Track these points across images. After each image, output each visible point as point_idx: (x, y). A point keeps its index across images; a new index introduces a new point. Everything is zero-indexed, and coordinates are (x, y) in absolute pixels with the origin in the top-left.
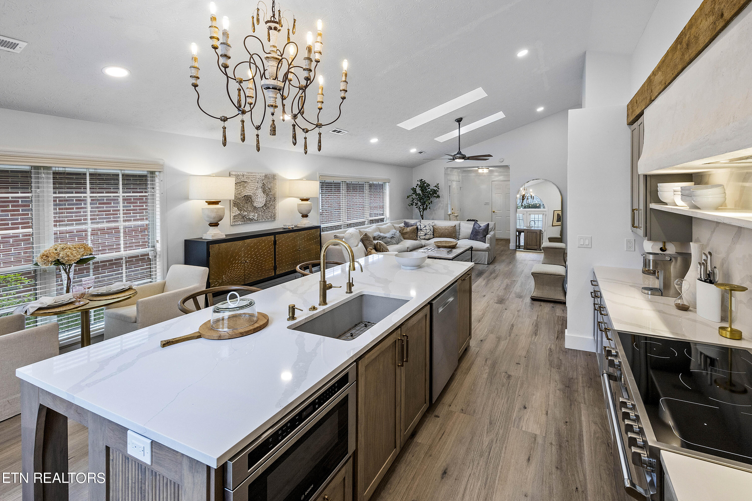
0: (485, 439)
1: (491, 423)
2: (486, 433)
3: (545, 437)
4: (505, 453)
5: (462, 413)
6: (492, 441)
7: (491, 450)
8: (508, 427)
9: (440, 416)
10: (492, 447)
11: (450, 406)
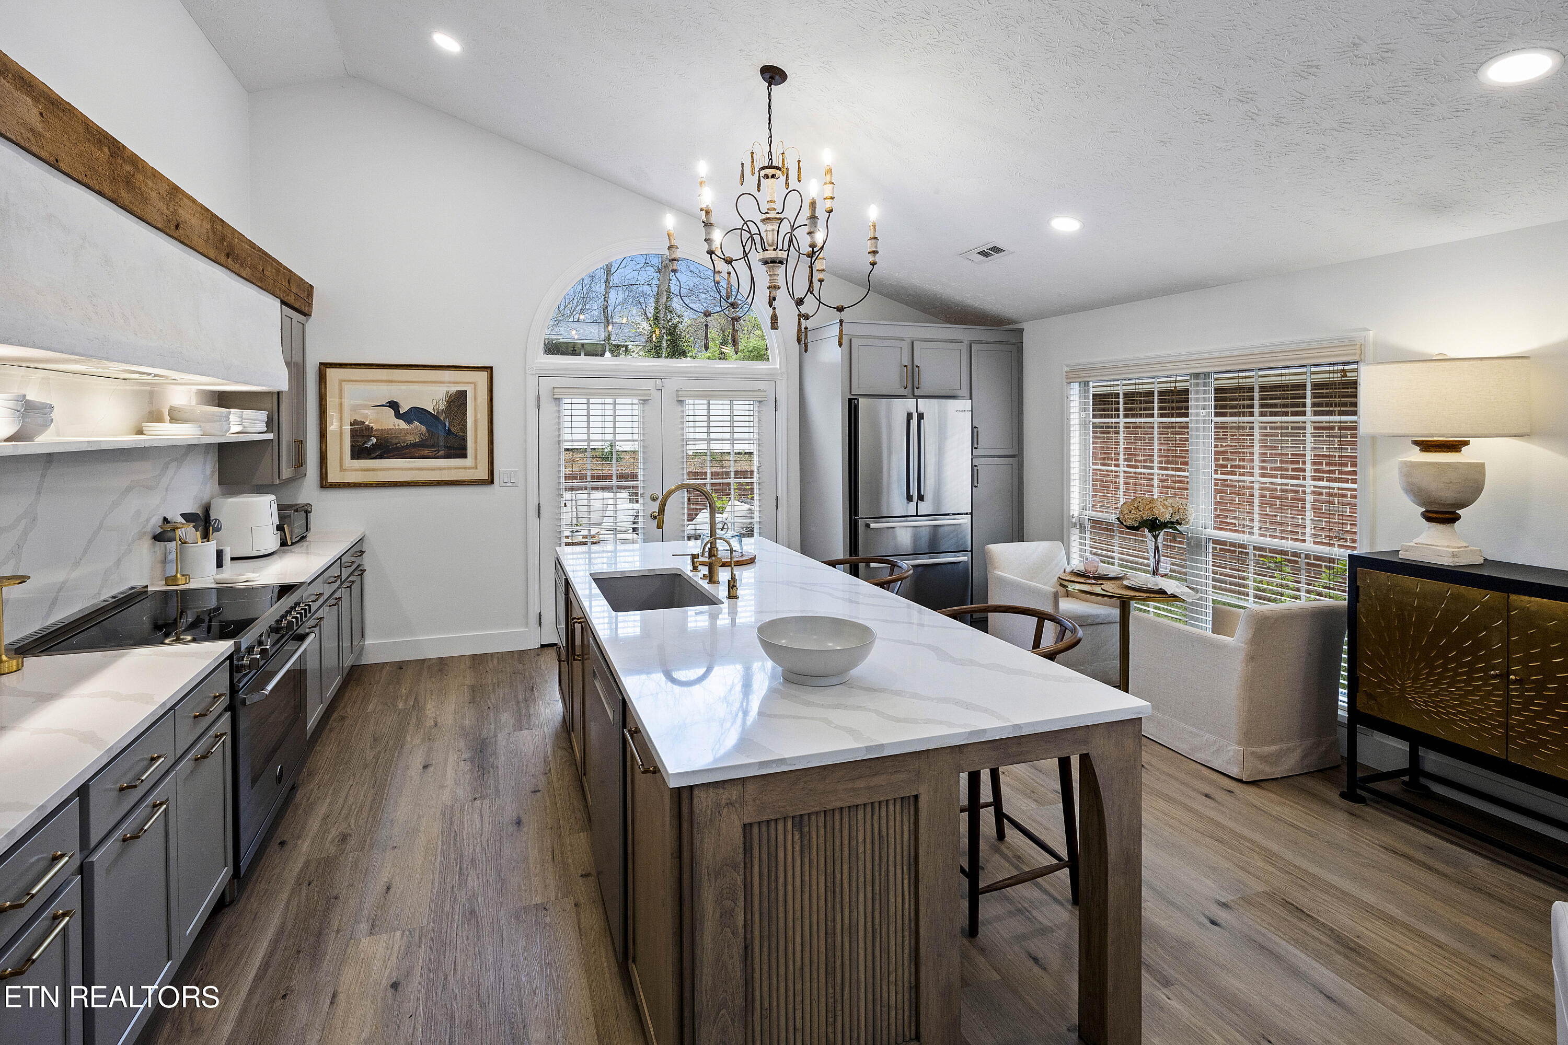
0: (476, 883)
1: (473, 912)
2: (478, 893)
3: (351, 939)
4: (433, 879)
5: (542, 904)
6: (460, 885)
7: (460, 873)
8: (435, 921)
9: (581, 880)
10: (459, 877)
11: (576, 905)
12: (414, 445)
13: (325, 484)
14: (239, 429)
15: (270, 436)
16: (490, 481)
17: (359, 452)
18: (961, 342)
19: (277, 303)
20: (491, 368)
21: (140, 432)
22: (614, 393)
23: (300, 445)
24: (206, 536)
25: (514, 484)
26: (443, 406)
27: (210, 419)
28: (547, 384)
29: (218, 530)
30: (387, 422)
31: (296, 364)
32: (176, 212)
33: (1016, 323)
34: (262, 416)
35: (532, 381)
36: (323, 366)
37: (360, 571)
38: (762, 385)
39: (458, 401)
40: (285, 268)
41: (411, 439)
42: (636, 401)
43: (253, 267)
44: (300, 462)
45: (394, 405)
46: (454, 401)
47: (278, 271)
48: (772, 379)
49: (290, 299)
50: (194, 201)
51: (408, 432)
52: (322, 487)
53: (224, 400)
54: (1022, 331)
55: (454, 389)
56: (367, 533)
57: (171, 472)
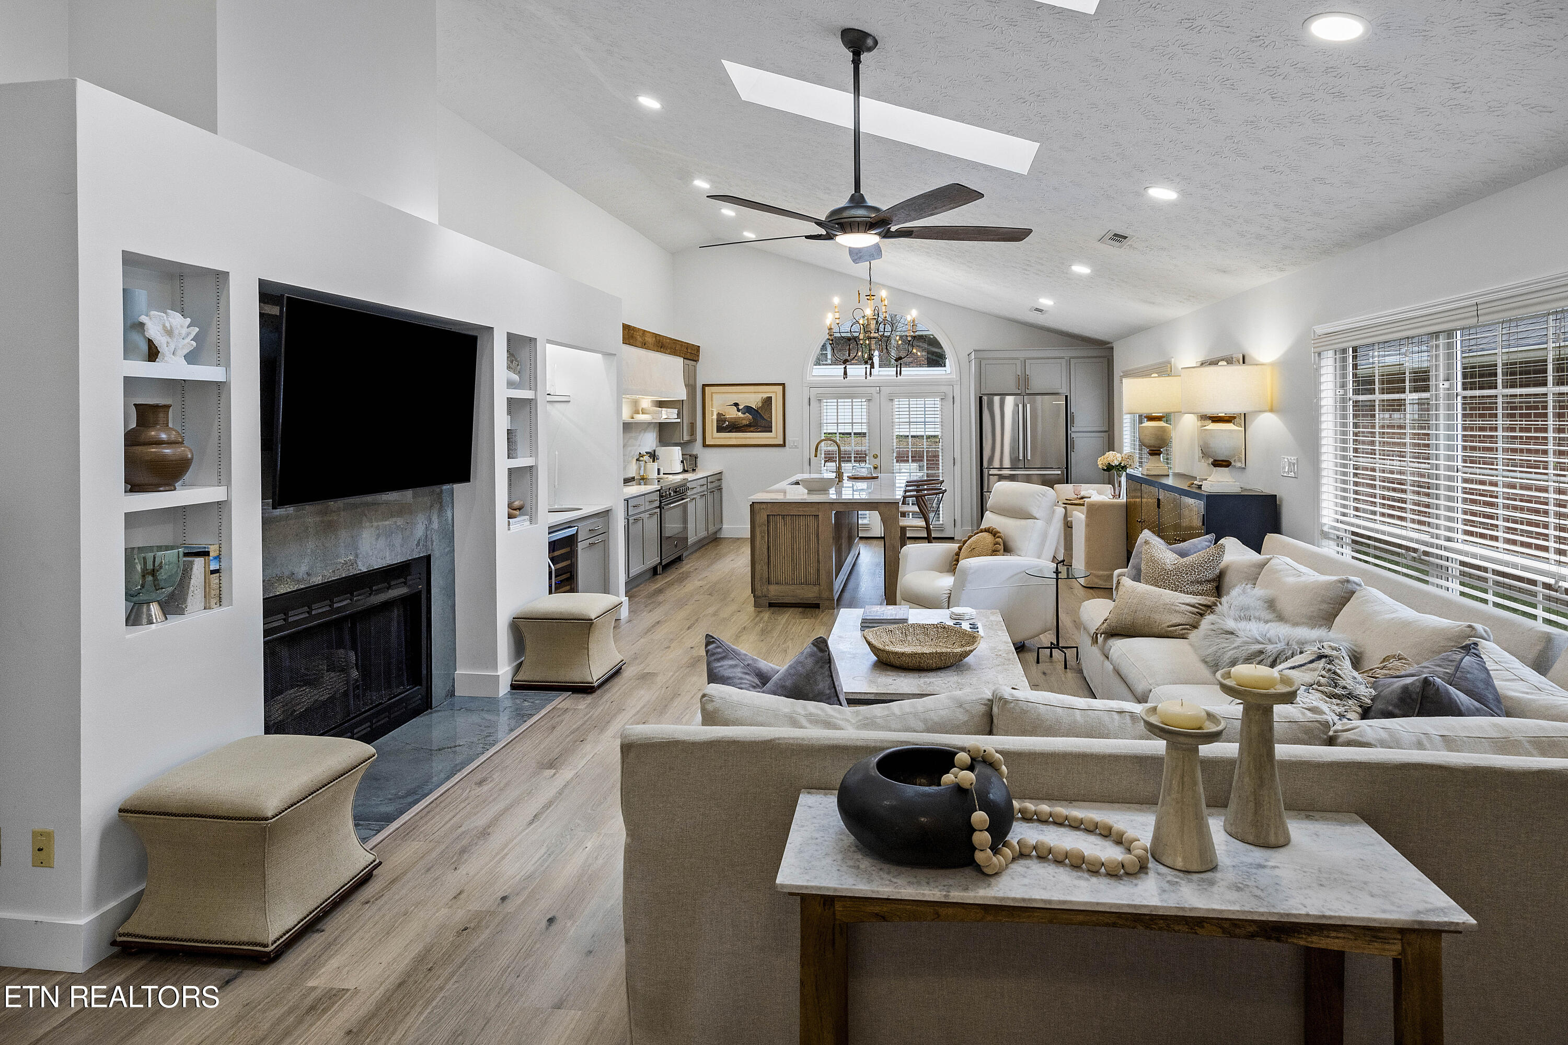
12: (747, 425)
13: (705, 445)
14: (666, 417)
15: (679, 420)
16: (784, 445)
17: (720, 429)
18: (1063, 358)
19: (682, 359)
20: (784, 384)
21: (633, 418)
22: (851, 396)
23: (692, 426)
24: (654, 461)
25: (796, 447)
26: (760, 405)
27: (656, 413)
28: (814, 391)
29: (658, 459)
30: (732, 413)
31: (692, 385)
32: (645, 339)
33: (1109, 343)
34: (676, 411)
35: (806, 390)
36: (704, 386)
37: (720, 489)
38: (944, 389)
39: (768, 401)
40: (686, 343)
41: (746, 422)
42: (864, 400)
43: (671, 348)
44: (692, 432)
45: (736, 405)
46: (765, 402)
47: (682, 345)
48: (951, 384)
49: (688, 356)
50: (650, 332)
51: (743, 419)
52: (703, 446)
53: (661, 404)
54: (1112, 348)
55: (765, 396)
56: (724, 471)
57: (642, 434)
